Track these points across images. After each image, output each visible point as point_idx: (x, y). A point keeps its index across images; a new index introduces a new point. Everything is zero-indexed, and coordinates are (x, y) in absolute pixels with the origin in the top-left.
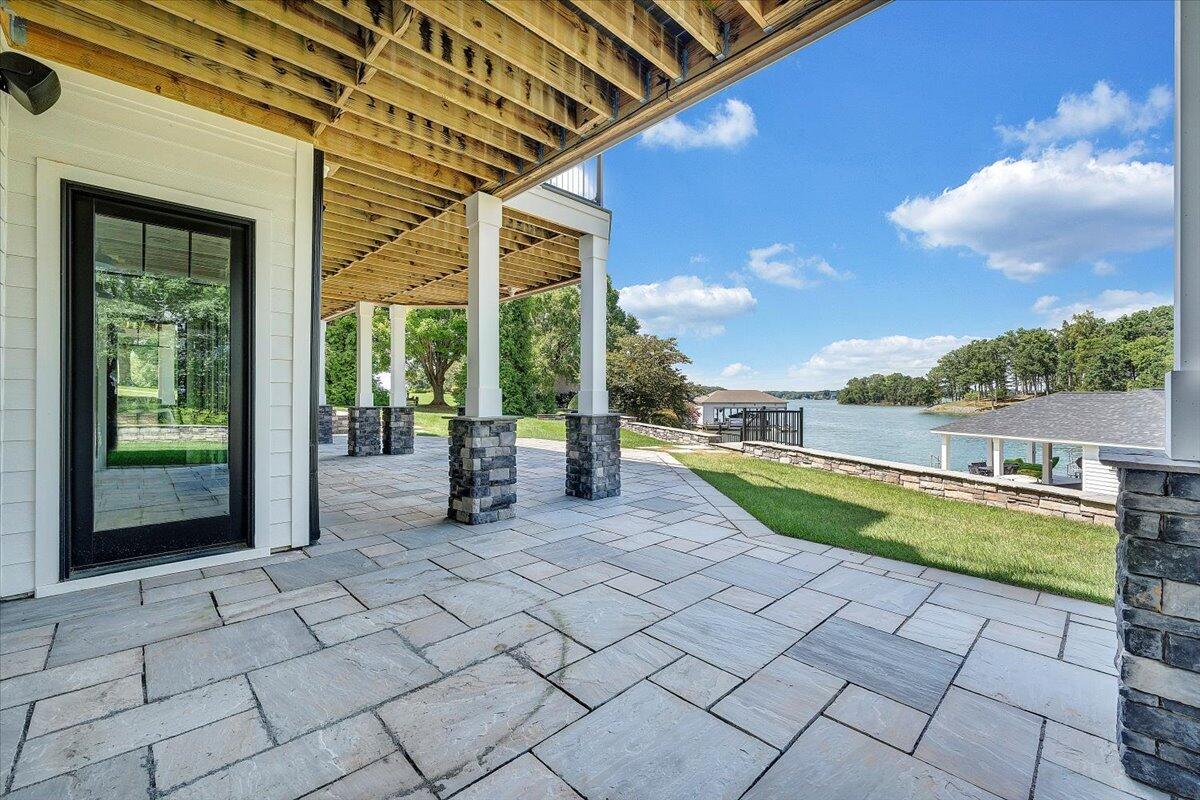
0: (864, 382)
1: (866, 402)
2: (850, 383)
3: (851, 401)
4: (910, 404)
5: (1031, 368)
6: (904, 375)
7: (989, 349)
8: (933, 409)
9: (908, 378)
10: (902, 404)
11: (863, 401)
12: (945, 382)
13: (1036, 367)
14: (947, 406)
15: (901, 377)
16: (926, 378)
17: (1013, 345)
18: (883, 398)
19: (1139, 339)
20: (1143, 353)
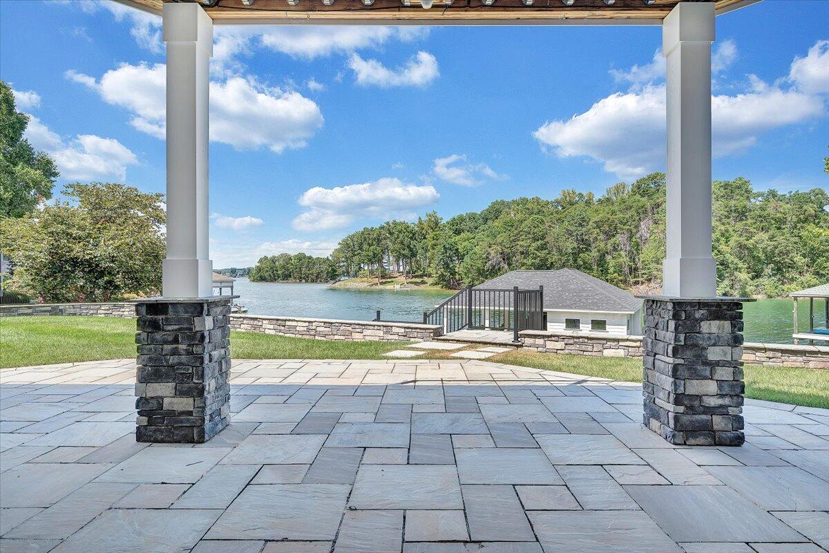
0: (273, 260)
1: (275, 280)
2: (261, 261)
3: (262, 279)
4: (313, 281)
5: (403, 252)
6: (308, 255)
7: (375, 236)
8: (337, 285)
9: (310, 258)
10: (307, 281)
11: (273, 279)
12: (343, 262)
13: (406, 252)
14: (346, 283)
15: (305, 257)
16: (330, 258)
17: (390, 233)
18: (290, 276)
19: (462, 234)
20: (464, 244)
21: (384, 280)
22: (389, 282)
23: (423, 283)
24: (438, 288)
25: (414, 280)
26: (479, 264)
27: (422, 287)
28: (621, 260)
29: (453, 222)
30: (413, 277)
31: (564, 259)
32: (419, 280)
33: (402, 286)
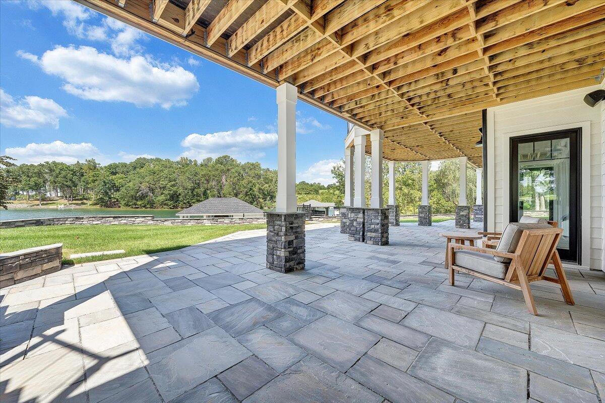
17: (51, 170)
19: (117, 175)
20: (119, 181)
21: (45, 202)
22: (51, 203)
23: (83, 204)
24: (98, 207)
25: (74, 202)
26: (132, 193)
27: (83, 207)
28: (215, 193)
29: (110, 167)
30: (73, 200)
31: (186, 191)
32: (80, 202)
33: (65, 206)
